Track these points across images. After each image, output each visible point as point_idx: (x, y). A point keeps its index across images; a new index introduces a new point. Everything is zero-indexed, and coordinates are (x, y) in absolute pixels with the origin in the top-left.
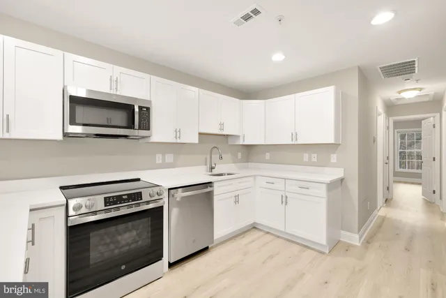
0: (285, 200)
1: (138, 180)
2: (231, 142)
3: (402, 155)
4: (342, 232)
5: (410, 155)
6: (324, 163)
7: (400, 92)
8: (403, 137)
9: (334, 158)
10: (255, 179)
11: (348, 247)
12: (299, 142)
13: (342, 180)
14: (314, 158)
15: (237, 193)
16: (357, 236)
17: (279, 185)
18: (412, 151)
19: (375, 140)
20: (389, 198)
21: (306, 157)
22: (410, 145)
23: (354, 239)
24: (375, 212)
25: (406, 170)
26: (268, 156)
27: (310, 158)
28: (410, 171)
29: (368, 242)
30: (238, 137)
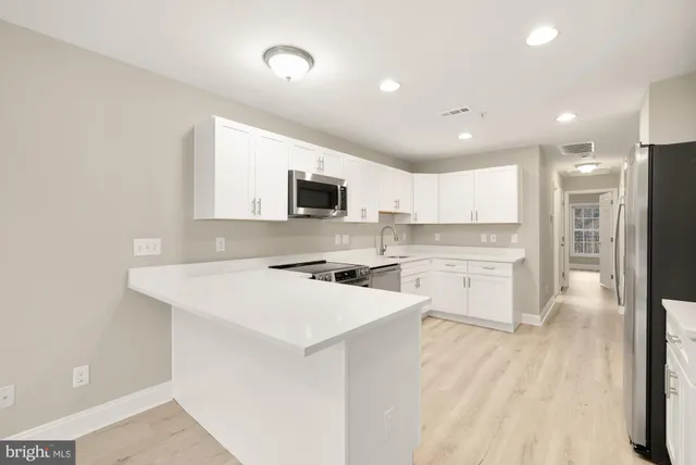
0: (467, 283)
1: (324, 262)
2: (398, 221)
3: (578, 236)
4: (524, 315)
5: (587, 235)
6: (503, 244)
7: (577, 166)
8: (578, 212)
9: (515, 238)
10: (431, 262)
11: (531, 328)
12: (480, 221)
13: (524, 260)
14: (493, 238)
15: (417, 277)
16: (538, 317)
17: (461, 267)
18: (590, 230)
19: (552, 218)
20: (565, 285)
21: (484, 238)
22: (588, 223)
23: (536, 320)
24: (552, 299)
25: (583, 255)
26: (438, 237)
27: (488, 238)
28: (588, 255)
29: (549, 323)
30: (409, 215)
